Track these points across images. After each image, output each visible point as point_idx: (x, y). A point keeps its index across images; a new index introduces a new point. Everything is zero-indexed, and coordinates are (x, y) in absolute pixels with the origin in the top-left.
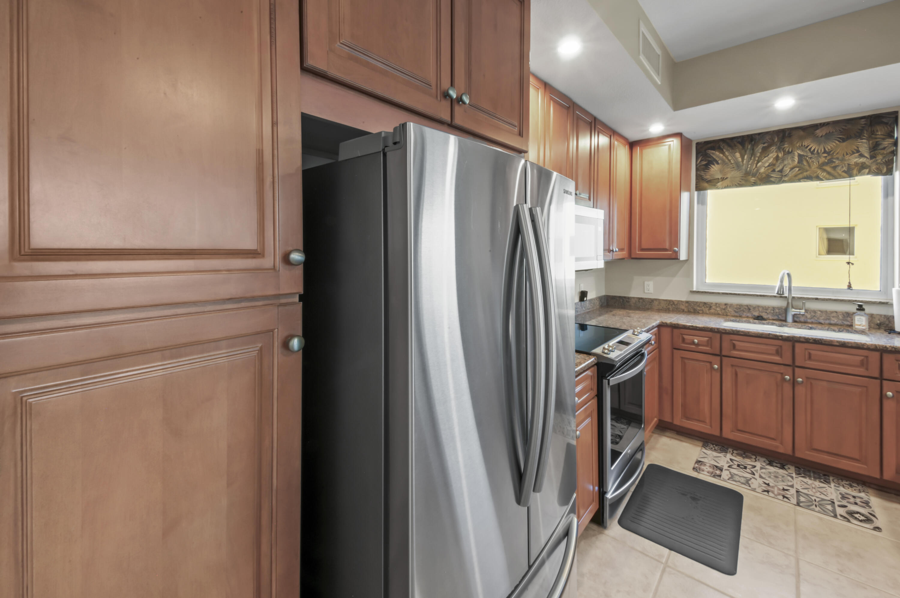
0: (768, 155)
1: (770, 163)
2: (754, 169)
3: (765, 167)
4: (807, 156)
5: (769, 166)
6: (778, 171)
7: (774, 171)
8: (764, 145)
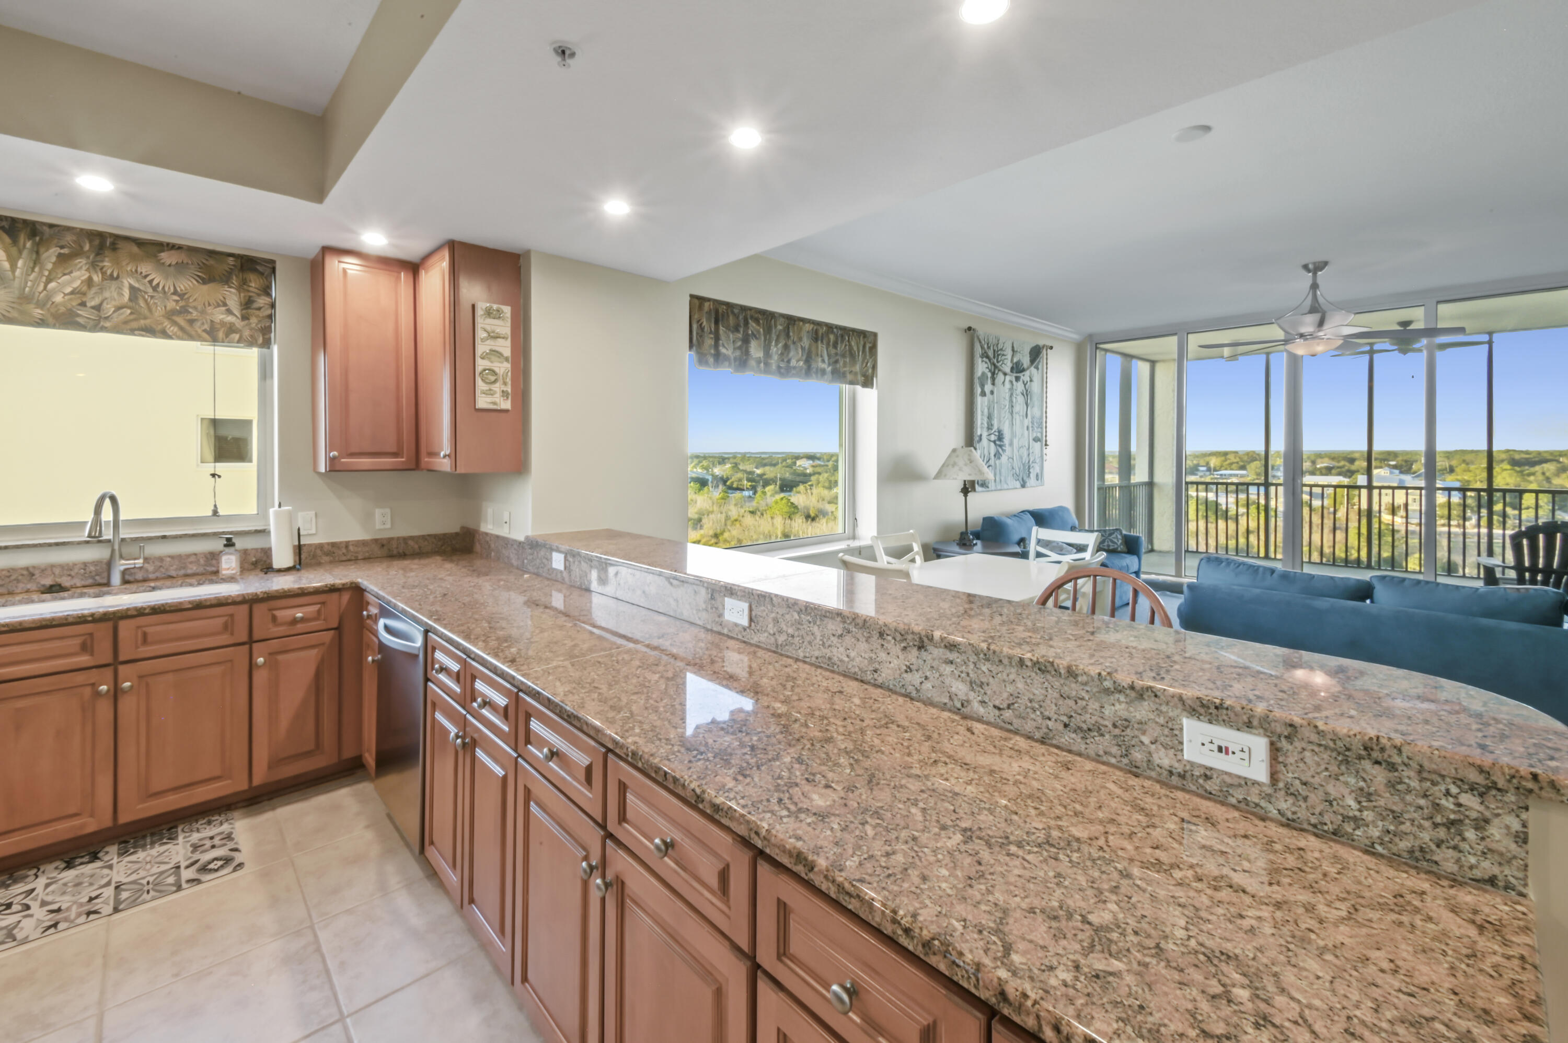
0: (71, 272)
1: (75, 289)
2: (40, 293)
3: (65, 295)
4: (146, 293)
5: (72, 293)
6: (93, 308)
7: (83, 304)
8: (62, 251)
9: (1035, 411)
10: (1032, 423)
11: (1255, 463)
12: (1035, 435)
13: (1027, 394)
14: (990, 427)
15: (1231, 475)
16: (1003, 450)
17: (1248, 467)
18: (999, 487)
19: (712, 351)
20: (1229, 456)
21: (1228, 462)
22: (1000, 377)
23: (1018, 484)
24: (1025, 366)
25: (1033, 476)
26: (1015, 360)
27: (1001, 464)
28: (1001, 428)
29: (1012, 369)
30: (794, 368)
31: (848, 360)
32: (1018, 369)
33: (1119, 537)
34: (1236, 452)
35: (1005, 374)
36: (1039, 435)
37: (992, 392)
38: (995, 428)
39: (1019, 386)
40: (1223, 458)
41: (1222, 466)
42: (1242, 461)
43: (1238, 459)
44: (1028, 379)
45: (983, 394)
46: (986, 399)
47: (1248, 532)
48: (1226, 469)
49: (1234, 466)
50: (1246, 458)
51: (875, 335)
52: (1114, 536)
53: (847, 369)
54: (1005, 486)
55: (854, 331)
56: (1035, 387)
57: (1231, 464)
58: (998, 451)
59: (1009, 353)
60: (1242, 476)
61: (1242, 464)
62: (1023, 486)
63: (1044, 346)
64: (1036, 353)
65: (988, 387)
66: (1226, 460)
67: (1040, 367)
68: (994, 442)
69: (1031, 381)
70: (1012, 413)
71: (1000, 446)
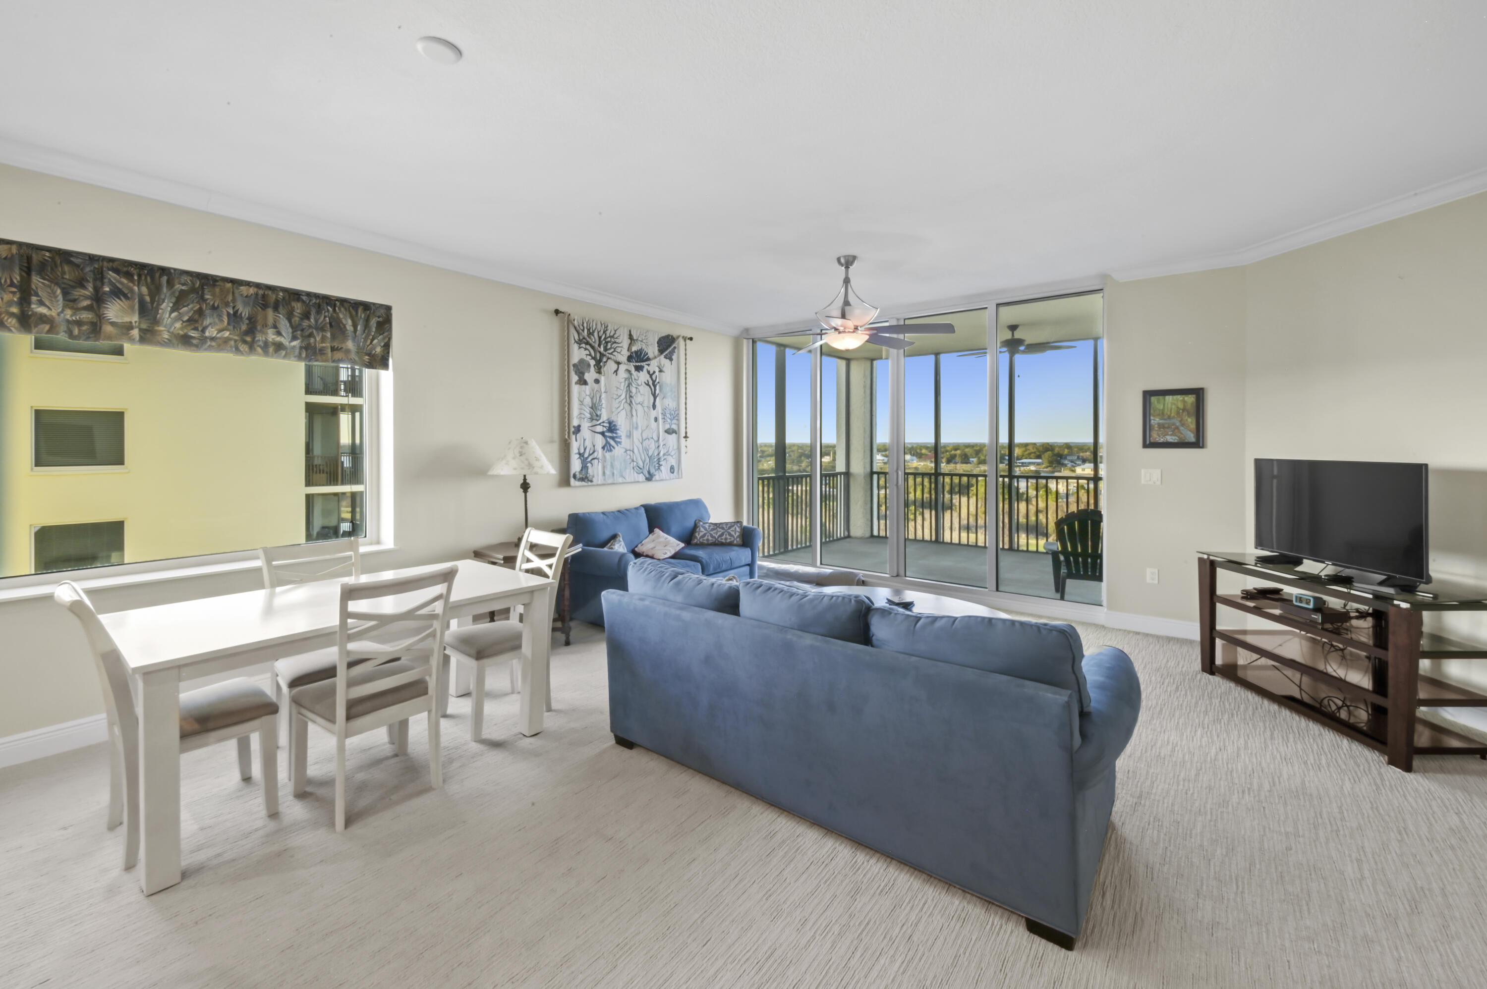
9: (666, 402)
10: (664, 414)
11: (1048, 452)
12: (667, 427)
13: (653, 384)
14: (595, 416)
15: (1030, 463)
16: (617, 443)
17: (1043, 456)
18: (610, 481)
19: (15, 310)
20: (1028, 447)
21: (1028, 452)
22: (611, 366)
23: (641, 478)
24: (651, 355)
25: (665, 469)
26: (634, 349)
27: (613, 458)
28: (613, 418)
29: (630, 359)
30: (213, 339)
31: (329, 335)
32: (638, 358)
33: (738, 529)
34: (1035, 444)
35: (618, 363)
36: (674, 427)
37: (597, 381)
38: (604, 417)
39: (643, 376)
40: (1024, 449)
41: (1023, 456)
42: (1039, 452)
43: (1035, 450)
44: (657, 370)
45: (583, 382)
46: (587, 389)
47: (1037, 512)
48: (1026, 458)
49: (1032, 455)
50: (1041, 449)
51: (389, 309)
52: (733, 529)
53: (327, 345)
54: (620, 480)
55: (343, 301)
56: (668, 377)
57: (1030, 454)
58: (607, 442)
59: (626, 342)
60: (1038, 464)
61: (1038, 453)
62: (650, 478)
63: (678, 337)
64: (667, 344)
65: (590, 376)
66: (1026, 451)
67: (674, 357)
68: (603, 433)
69: (661, 371)
70: (630, 404)
71: (613, 438)
